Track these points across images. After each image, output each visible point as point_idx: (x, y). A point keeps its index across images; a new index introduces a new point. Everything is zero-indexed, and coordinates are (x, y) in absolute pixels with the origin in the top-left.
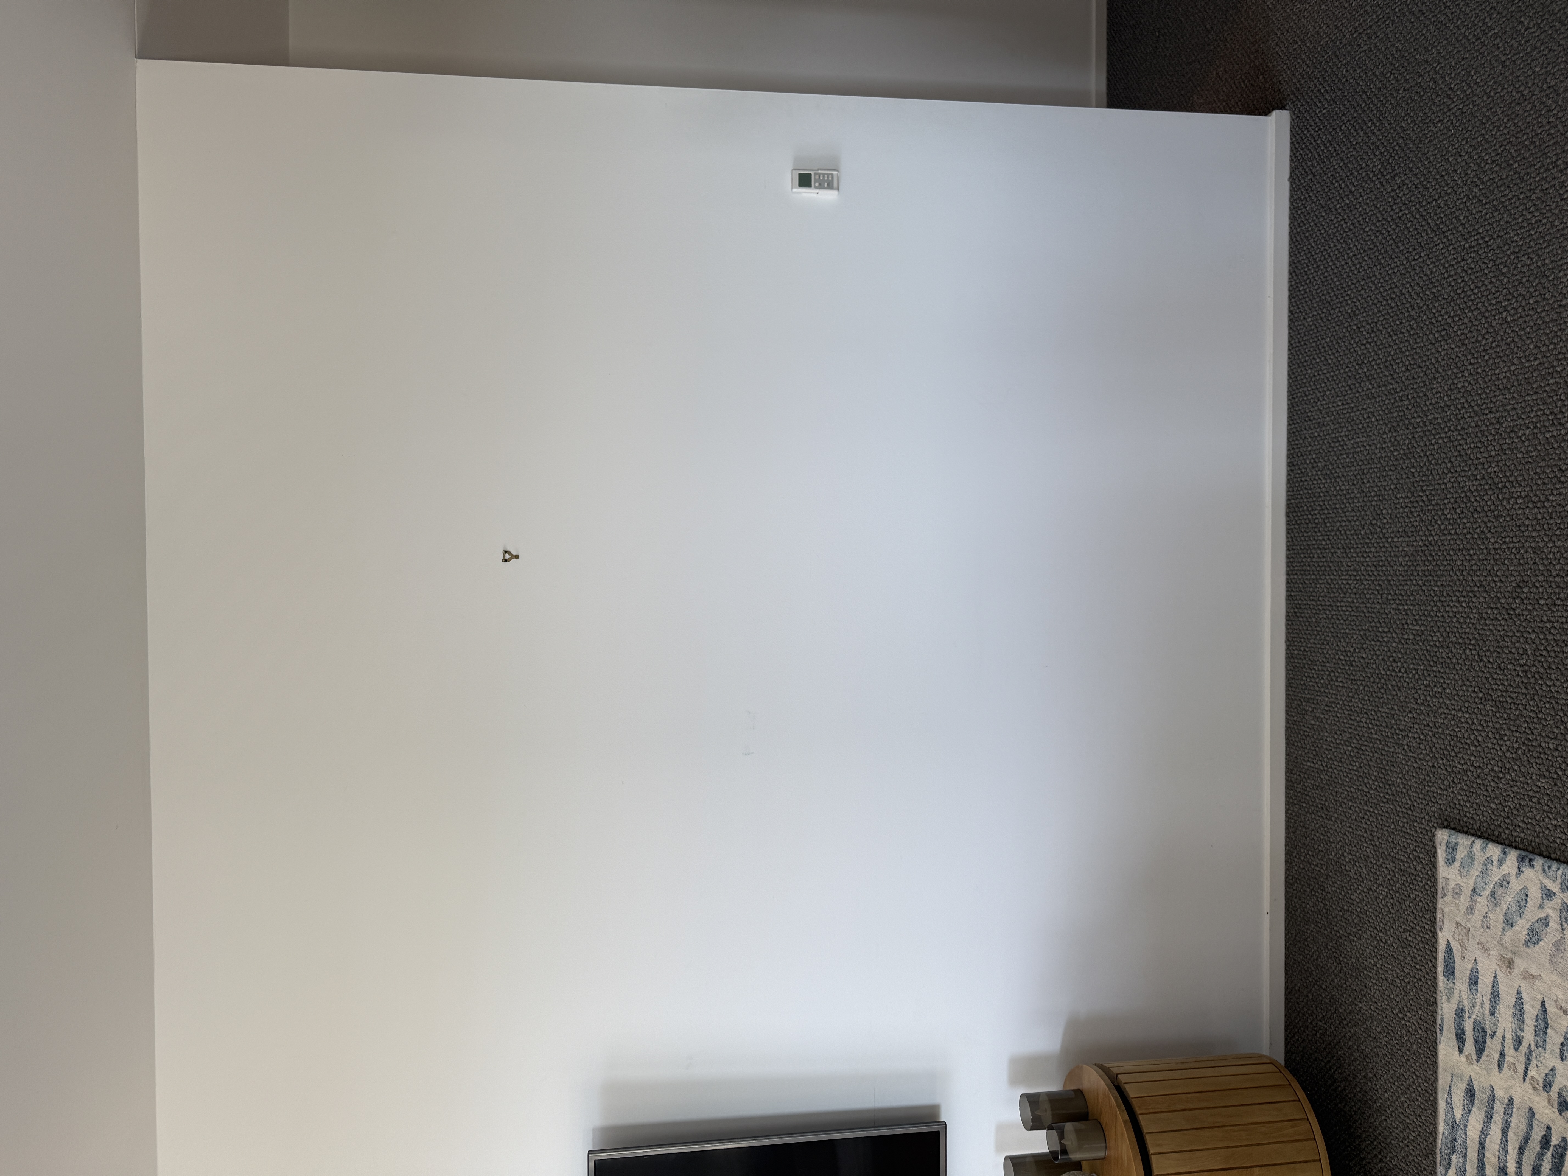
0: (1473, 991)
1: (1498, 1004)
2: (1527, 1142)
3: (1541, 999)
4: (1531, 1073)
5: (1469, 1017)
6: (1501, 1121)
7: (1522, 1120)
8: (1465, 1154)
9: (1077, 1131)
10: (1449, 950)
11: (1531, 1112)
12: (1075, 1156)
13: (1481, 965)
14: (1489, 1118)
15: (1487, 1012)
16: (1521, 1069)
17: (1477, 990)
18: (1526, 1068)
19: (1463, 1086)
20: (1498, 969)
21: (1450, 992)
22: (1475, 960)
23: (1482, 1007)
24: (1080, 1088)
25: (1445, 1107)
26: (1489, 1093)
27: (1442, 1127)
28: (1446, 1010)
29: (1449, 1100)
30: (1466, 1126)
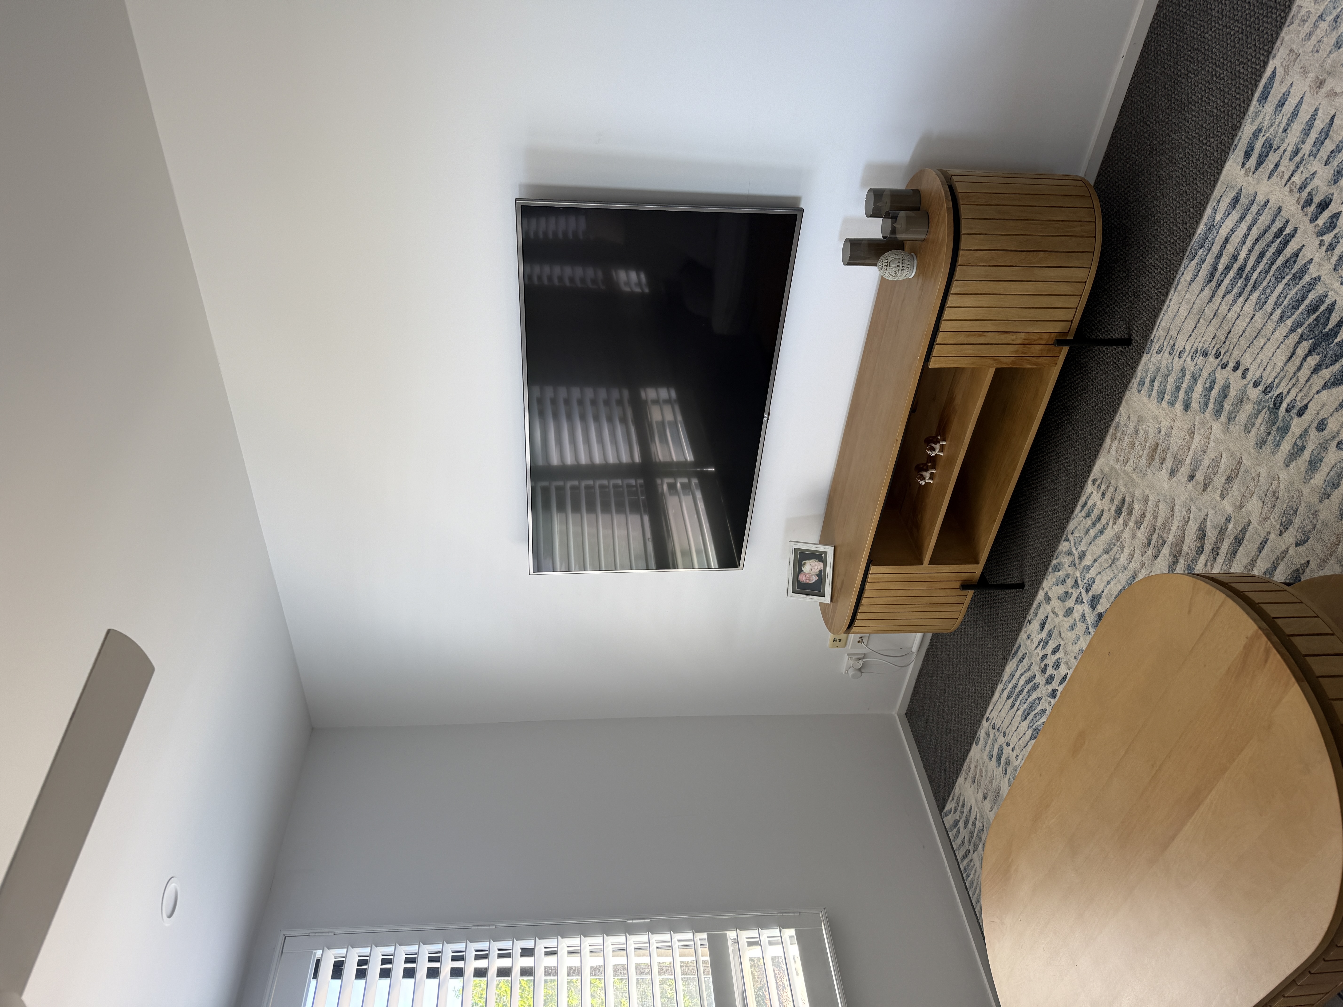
0: (1277, 112)
1: (1294, 122)
2: (1265, 234)
3: (1333, 114)
4: (1293, 179)
5: (1263, 136)
6: (1251, 219)
7: (1269, 216)
8: (1211, 248)
9: (908, 218)
10: (1274, 74)
11: (1279, 210)
12: (900, 236)
13: (1295, 87)
14: (1242, 218)
15: (1281, 130)
16: (1286, 177)
17: (1281, 111)
18: (1292, 175)
19: (1232, 194)
20: (1308, 91)
21: (1257, 114)
22: (1292, 84)
23: (1278, 127)
24: (919, 189)
25: (1210, 214)
26: (1251, 198)
27: (1201, 228)
28: (1247, 130)
29: (1216, 207)
30: (1220, 226)
